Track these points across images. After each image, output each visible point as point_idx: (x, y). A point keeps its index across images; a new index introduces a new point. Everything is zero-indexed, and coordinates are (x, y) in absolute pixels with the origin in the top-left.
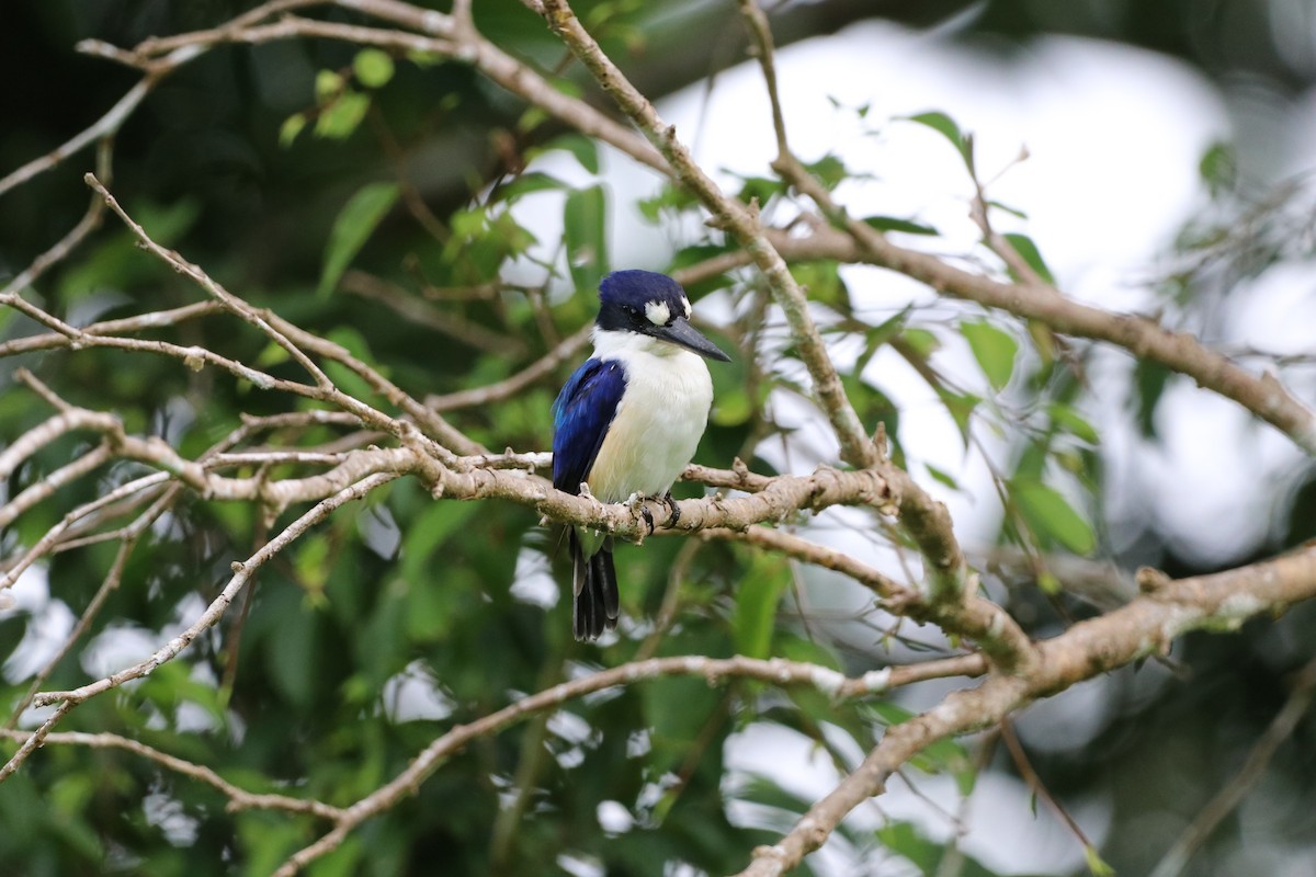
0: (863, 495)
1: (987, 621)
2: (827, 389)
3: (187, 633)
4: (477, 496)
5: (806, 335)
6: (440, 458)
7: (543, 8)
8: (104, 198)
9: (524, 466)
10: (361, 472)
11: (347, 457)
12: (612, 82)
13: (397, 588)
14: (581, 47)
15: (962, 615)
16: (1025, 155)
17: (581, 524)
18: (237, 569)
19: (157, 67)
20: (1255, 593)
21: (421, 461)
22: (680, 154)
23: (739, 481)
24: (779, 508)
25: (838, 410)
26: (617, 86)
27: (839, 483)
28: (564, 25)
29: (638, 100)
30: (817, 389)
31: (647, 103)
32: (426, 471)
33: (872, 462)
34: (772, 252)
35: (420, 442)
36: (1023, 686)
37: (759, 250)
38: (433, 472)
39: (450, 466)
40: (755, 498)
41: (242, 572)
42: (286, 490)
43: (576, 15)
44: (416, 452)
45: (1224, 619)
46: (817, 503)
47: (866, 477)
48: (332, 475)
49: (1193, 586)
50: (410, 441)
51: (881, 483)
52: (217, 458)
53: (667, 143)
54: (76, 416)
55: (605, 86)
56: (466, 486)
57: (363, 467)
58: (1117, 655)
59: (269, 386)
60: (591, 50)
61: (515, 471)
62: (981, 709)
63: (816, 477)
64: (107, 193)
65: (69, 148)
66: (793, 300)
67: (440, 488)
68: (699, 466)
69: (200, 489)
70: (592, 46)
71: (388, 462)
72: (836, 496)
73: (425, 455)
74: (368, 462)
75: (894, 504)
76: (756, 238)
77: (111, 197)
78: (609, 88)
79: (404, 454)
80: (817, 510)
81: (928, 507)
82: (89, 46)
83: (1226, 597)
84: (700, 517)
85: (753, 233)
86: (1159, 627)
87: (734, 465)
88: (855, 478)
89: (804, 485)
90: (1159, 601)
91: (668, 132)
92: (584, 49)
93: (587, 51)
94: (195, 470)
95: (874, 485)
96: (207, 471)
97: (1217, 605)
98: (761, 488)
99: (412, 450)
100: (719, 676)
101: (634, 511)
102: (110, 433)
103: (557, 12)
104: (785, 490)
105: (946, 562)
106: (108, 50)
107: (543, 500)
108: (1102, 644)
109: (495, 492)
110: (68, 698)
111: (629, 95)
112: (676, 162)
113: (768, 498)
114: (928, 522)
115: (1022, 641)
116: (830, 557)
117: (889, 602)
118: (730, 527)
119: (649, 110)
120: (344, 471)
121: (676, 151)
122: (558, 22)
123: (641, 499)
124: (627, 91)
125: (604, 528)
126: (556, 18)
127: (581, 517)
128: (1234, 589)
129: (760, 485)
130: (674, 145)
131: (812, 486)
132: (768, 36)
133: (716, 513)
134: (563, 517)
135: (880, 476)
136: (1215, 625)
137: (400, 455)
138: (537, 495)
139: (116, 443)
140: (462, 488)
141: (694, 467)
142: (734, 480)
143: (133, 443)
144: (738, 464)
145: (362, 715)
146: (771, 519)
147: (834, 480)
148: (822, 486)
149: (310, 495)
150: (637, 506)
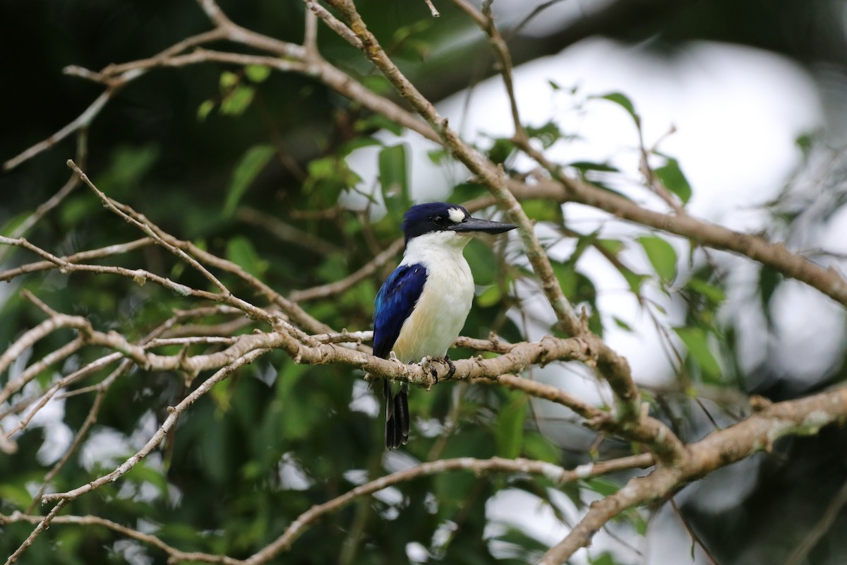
0: (573, 354)
1: (654, 433)
2: (549, 286)
3: (139, 453)
4: (323, 362)
5: (535, 252)
6: (299, 338)
7: (362, 45)
8: (80, 175)
9: (355, 340)
10: (247, 349)
11: (239, 340)
12: (407, 91)
13: (277, 406)
14: (386, 70)
15: (638, 429)
16: (673, 130)
17: (391, 378)
18: (171, 411)
19: (115, 83)
20: (827, 410)
21: (286, 340)
22: (452, 137)
23: (493, 347)
24: (519, 364)
25: (556, 299)
26: (410, 94)
27: (558, 347)
28: (375, 56)
29: (424, 102)
30: (543, 286)
31: (430, 104)
32: (290, 347)
33: (579, 332)
34: (512, 199)
35: (285, 328)
36: (679, 474)
37: (504, 197)
38: (294, 347)
39: (305, 343)
40: (502, 358)
41: (174, 413)
42: (198, 362)
43: (383, 49)
44: (283, 335)
45: (807, 428)
46: (543, 360)
47: (575, 342)
48: (229, 351)
49: (787, 407)
50: (279, 328)
51: (585, 346)
52: (155, 342)
53: (443, 130)
54: (61, 319)
55: (403, 94)
56: (316, 356)
57: (249, 345)
58: (739, 452)
59: (188, 294)
60: (393, 71)
61: (349, 343)
62: (652, 489)
63: (543, 343)
64: (81, 172)
65: (59, 136)
66: (526, 229)
67: (299, 358)
68: (467, 338)
69: (143, 363)
70: (394, 69)
71: (265, 342)
72: (556, 355)
73: (288, 336)
74: (252, 342)
75: (593, 359)
76: (501, 190)
77: (84, 175)
78: (405, 95)
79: (275, 336)
80: (543, 365)
81: (615, 360)
82: (71, 70)
83: (807, 413)
84: (468, 371)
85: (499, 187)
86: (765, 434)
87: (490, 337)
88: (568, 343)
89: (535, 348)
90: (765, 417)
91: (444, 123)
92: (388, 71)
93: (391, 72)
94: (139, 350)
95: (581, 347)
96: (147, 351)
97: (802, 419)
98: (507, 351)
99: (280, 333)
100: (484, 470)
101: (425, 369)
102: (82, 329)
103: (371, 47)
104: (522, 352)
105: (627, 395)
106: (83, 72)
107: (366, 363)
108: (729, 446)
109: (335, 359)
110: (64, 497)
111: (418, 100)
112: (449, 142)
113: (512, 357)
114: (615, 370)
115: (678, 445)
116: (553, 394)
117: (591, 422)
118: (488, 377)
119: (431, 109)
120: (236, 349)
121: (449, 135)
122: (372, 54)
123: (429, 361)
124: (416, 97)
125: (406, 380)
126: (370, 51)
127: (391, 374)
128: (813, 408)
129: (507, 349)
130: (447, 131)
131: (540, 349)
132: (507, 57)
133: (478, 368)
134: (379, 374)
135: (584, 341)
136: (801, 432)
137: (273, 337)
138: (362, 360)
139: (87, 336)
140: (313, 357)
141: (463, 338)
142: (490, 346)
143: (98, 336)
144: (492, 336)
145: (255, 489)
146: (514, 371)
147: (554, 345)
148: (547, 349)
149: (214, 364)
150: (427, 366)
